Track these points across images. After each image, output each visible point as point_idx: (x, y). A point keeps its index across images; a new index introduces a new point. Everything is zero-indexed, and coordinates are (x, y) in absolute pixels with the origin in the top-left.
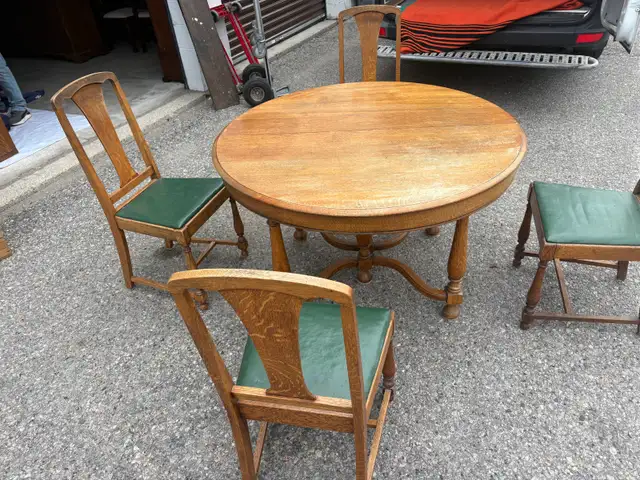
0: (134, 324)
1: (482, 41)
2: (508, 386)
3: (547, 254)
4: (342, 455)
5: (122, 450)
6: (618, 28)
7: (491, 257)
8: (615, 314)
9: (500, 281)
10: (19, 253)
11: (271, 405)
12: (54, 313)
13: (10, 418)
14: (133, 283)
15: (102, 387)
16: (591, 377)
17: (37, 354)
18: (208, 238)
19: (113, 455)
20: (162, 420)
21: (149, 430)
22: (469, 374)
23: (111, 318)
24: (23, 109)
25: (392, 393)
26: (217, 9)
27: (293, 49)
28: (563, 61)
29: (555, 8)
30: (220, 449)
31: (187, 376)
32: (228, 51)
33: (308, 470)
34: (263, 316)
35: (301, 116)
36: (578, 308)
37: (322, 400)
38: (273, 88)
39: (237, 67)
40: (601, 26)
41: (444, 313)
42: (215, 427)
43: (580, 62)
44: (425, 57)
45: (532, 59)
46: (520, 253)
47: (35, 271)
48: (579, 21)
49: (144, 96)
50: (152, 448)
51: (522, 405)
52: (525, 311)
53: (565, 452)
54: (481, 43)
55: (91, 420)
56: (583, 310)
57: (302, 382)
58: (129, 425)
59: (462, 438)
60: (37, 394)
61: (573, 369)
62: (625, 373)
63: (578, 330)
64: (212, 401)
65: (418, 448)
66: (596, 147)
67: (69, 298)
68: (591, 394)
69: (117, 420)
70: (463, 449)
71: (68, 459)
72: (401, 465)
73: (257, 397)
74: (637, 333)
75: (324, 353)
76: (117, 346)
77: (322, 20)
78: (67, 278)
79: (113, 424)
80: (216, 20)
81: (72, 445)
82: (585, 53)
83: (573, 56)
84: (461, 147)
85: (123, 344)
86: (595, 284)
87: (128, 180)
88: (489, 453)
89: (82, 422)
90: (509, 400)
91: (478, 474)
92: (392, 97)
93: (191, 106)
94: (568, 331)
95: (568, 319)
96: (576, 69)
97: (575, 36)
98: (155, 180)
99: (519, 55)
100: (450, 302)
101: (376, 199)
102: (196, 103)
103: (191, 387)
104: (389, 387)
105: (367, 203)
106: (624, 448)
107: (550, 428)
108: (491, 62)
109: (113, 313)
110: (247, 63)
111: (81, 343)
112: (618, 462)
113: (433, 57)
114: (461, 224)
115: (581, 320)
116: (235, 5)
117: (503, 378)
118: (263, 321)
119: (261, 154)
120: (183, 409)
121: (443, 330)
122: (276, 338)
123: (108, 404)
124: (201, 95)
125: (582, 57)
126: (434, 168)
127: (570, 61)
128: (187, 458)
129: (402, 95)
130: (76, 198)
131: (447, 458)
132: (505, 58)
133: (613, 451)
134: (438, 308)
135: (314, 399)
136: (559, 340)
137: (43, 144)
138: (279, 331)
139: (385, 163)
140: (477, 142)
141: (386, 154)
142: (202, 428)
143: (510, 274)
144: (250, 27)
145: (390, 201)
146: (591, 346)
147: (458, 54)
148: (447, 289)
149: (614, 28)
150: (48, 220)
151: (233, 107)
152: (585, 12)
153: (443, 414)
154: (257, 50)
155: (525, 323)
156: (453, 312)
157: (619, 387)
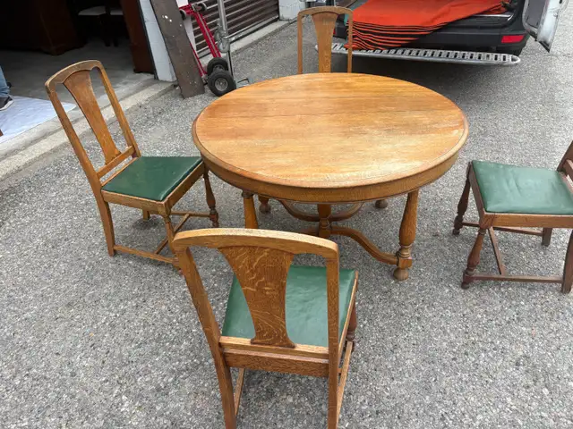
0: (118, 288)
1: (420, 40)
2: (453, 338)
3: (486, 222)
4: (311, 400)
5: (112, 399)
6: (539, 31)
7: (434, 227)
8: (541, 275)
9: (443, 247)
10: (8, 224)
11: (253, 354)
12: (43, 278)
13: (6, 373)
14: (115, 251)
15: (90, 343)
16: (524, 329)
17: (28, 315)
18: (181, 211)
19: (103, 404)
20: (147, 372)
21: (136, 381)
22: (419, 328)
23: (96, 283)
24: (6, 96)
25: (354, 345)
26: (184, 8)
27: (250, 45)
28: (490, 58)
29: (483, 13)
30: (200, 397)
31: (168, 333)
32: (194, 46)
33: (281, 413)
34: (256, 271)
35: (268, 101)
36: (510, 270)
37: (300, 347)
38: (236, 80)
39: (202, 61)
40: (523, 29)
41: (395, 275)
42: (195, 377)
43: (504, 59)
44: (370, 53)
45: (463, 57)
46: (459, 223)
47: (24, 241)
48: (504, 25)
49: (118, 85)
50: (139, 397)
51: (466, 354)
52: (465, 272)
53: (504, 393)
54: (419, 42)
55: (81, 373)
56: (514, 272)
57: (284, 331)
58: (117, 377)
59: (415, 383)
60: (30, 351)
61: (509, 322)
62: (553, 325)
63: (510, 289)
64: (192, 355)
65: (378, 392)
66: (520, 133)
67: (55, 265)
68: (524, 343)
69: (106, 372)
70: (417, 392)
71: (62, 408)
72: (363, 408)
73: (243, 346)
74: (562, 291)
75: (299, 308)
76: (103, 307)
77: (276, 20)
78: (53, 247)
79: (102, 376)
80: (183, 17)
81: (65, 396)
82: (509, 52)
83: (498, 54)
84: (412, 129)
85: (108, 306)
86: (523, 250)
87: (112, 157)
88: (439, 395)
89: (73, 375)
90: (454, 350)
91: (431, 413)
92: (348, 86)
93: (160, 95)
94: (503, 290)
95: (502, 280)
96: (501, 65)
97: (500, 37)
98: (135, 159)
99: (452, 53)
100: (400, 266)
101: (342, 172)
102: (166, 92)
103: (172, 343)
104: (351, 340)
105: (333, 176)
106: (554, 388)
107: (491, 372)
108: (428, 59)
109: (98, 278)
110: (211, 57)
111: (69, 305)
112: (550, 400)
113: (377, 54)
114: (412, 196)
115: (512, 280)
116: (201, 5)
117: (448, 331)
118: (255, 275)
119: (236, 134)
120: (166, 362)
121: (394, 290)
122: (266, 291)
123: (96, 358)
124: (170, 85)
125: (506, 55)
126: (390, 146)
127: (496, 59)
128: (171, 405)
129: (358, 84)
130: (58, 175)
131: (403, 400)
132: (440, 55)
133: (546, 391)
134: (389, 271)
135: (294, 347)
136: (495, 298)
137: (25, 127)
138: (269, 284)
139: (347, 143)
140: (426, 125)
141: (347, 135)
142: (184, 378)
143: (451, 242)
144: (215, 24)
145: (355, 174)
146: (522, 303)
147: (400, 51)
148: (398, 254)
149: (535, 30)
150: (33, 196)
151: (199, 96)
152: (509, 17)
153: (398, 363)
154: (221, 45)
155: (466, 283)
156: (403, 274)
157: (548, 337)
